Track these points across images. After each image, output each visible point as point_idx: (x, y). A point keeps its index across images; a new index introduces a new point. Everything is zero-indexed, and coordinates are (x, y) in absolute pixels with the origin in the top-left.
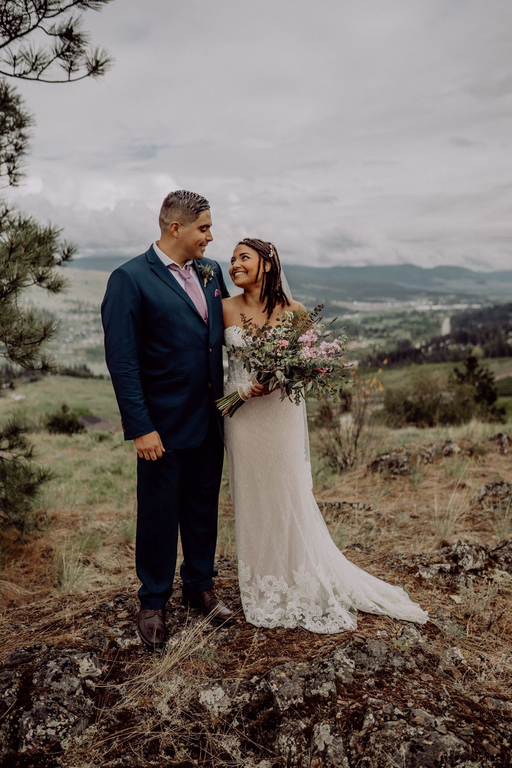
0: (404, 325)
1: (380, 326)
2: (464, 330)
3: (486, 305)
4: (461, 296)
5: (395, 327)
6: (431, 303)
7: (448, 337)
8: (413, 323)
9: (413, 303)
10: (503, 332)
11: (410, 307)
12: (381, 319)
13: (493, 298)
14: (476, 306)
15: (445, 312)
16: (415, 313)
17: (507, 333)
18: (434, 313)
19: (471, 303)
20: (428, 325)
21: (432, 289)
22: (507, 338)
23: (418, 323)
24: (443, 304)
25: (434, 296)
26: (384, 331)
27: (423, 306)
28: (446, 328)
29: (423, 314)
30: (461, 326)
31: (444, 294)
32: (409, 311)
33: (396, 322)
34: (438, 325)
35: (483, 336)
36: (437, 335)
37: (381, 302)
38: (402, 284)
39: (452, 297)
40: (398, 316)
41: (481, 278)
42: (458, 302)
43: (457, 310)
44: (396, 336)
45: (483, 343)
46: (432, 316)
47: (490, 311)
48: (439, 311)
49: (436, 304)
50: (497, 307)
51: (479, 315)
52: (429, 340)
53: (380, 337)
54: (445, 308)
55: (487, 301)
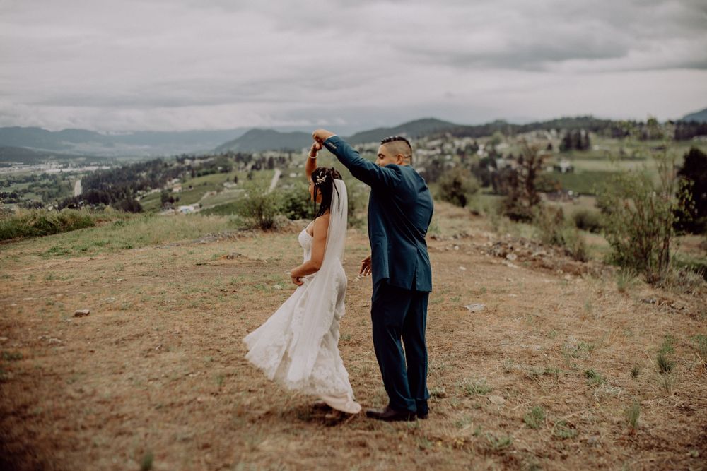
0: (34, 188)
1: (9, 191)
2: (95, 190)
3: (115, 167)
4: (90, 159)
5: (25, 191)
6: (62, 166)
7: (80, 198)
8: (44, 186)
9: (42, 167)
10: (132, 191)
11: (39, 169)
12: (10, 183)
13: (121, 160)
14: (105, 168)
15: (76, 174)
16: (45, 176)
17: (135, 192)
18: (64, 176)
19: (101, 165)
20: (60, 188)
21: (61, 152)
22: (134, 197)
23: (49, 186)
24: (73, 167)
25: (64, 159)
26: (14, 196)
27: (52, 168)
28: (78, 190)
29: (54, 176)
30: (93, 187)
31: (74, 157)
32: (39, 174)
33: (26, 186)
34: (70, 188)
35: (113, 195)
36: (71, 196)
37: (9, 166)
38: (29, 148)
39: (82, 159)
40: (27, 179)
41: (108, 141)
42: (89, 165)
43: (88, 172)
44: (28, 200)
45: (114, 201)
46: (64, 179)
47: (119, 172)
48: (70, 174)
49: (66, 167)
50: (125, 168)
51: (109, 176)
52: (62, 202)
53: (11, 202)
54: (75, 170)
55: (116, 163)
